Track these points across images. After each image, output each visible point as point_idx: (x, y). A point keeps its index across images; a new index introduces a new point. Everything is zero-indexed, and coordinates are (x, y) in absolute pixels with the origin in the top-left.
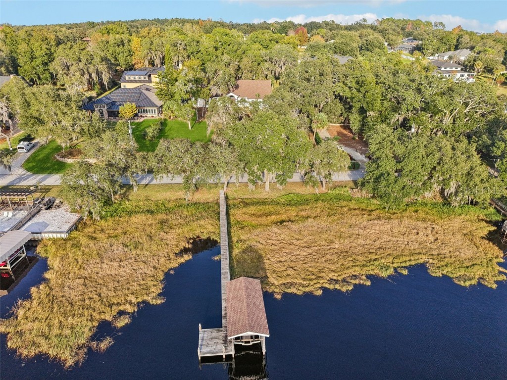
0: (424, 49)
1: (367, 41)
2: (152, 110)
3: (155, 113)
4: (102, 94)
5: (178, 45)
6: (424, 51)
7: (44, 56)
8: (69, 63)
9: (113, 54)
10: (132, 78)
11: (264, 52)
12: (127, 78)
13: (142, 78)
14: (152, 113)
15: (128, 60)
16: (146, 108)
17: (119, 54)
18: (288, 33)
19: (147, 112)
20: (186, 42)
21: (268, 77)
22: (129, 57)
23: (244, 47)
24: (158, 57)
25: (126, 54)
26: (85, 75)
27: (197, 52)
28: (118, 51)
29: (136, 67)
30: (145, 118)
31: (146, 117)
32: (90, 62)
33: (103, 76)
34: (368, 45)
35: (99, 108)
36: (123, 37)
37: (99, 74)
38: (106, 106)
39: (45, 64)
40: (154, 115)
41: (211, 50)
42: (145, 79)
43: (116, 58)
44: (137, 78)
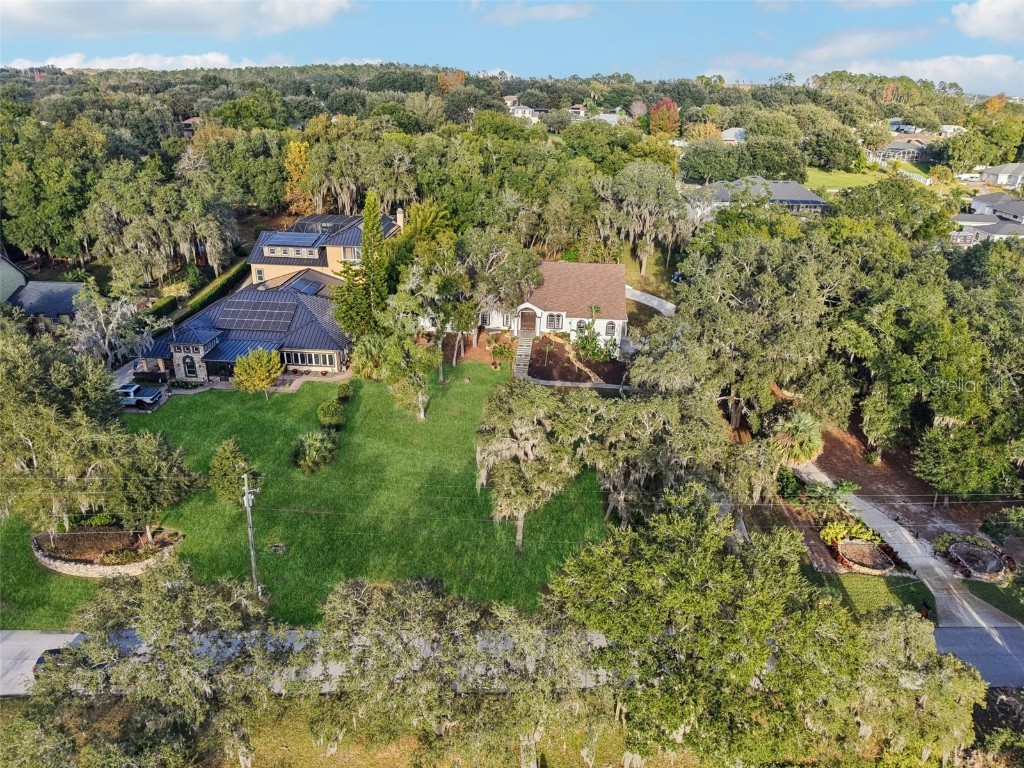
0: (950, 157)
1: (818, 135)
2: (324, 356)
3: (331, 363)
4: (203, 285)
5: (396, 162)
6: (951, 162)
7: (64, 195)
8: (126, 216)
9: (240, 177)
10: (279, 252)
11: (600, 179)
12: (267, 252)
13: (304, 253)
14: (325, 362)
15: (276, 191)
16: (306, 351)
17: (255, 177)
18: (631, 107)
19: (311, 361)
20: (414, 154)
21: (609, 243)
22: (278, 183)
23: (551, 164)
24: (345, 189)
25: (271, 177)
26: (162, 247)
27: (441, 180)
28: (253, 170)
29: (293, 209)
30: (305, 378)
31: (308, 373)
32: (174, 215)
33: (208, 248)
34: (820, 146)
35: (183, 354)
36: (267, 135)
37: (196, 242)
38: (201, 349)
39: (67, 214)
40: (329, 370)
41: (476, 176)
42: (311, 257)
43: (248, 187)
44: (292, 253)
